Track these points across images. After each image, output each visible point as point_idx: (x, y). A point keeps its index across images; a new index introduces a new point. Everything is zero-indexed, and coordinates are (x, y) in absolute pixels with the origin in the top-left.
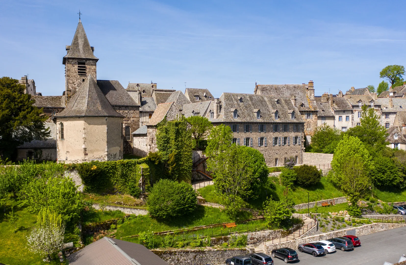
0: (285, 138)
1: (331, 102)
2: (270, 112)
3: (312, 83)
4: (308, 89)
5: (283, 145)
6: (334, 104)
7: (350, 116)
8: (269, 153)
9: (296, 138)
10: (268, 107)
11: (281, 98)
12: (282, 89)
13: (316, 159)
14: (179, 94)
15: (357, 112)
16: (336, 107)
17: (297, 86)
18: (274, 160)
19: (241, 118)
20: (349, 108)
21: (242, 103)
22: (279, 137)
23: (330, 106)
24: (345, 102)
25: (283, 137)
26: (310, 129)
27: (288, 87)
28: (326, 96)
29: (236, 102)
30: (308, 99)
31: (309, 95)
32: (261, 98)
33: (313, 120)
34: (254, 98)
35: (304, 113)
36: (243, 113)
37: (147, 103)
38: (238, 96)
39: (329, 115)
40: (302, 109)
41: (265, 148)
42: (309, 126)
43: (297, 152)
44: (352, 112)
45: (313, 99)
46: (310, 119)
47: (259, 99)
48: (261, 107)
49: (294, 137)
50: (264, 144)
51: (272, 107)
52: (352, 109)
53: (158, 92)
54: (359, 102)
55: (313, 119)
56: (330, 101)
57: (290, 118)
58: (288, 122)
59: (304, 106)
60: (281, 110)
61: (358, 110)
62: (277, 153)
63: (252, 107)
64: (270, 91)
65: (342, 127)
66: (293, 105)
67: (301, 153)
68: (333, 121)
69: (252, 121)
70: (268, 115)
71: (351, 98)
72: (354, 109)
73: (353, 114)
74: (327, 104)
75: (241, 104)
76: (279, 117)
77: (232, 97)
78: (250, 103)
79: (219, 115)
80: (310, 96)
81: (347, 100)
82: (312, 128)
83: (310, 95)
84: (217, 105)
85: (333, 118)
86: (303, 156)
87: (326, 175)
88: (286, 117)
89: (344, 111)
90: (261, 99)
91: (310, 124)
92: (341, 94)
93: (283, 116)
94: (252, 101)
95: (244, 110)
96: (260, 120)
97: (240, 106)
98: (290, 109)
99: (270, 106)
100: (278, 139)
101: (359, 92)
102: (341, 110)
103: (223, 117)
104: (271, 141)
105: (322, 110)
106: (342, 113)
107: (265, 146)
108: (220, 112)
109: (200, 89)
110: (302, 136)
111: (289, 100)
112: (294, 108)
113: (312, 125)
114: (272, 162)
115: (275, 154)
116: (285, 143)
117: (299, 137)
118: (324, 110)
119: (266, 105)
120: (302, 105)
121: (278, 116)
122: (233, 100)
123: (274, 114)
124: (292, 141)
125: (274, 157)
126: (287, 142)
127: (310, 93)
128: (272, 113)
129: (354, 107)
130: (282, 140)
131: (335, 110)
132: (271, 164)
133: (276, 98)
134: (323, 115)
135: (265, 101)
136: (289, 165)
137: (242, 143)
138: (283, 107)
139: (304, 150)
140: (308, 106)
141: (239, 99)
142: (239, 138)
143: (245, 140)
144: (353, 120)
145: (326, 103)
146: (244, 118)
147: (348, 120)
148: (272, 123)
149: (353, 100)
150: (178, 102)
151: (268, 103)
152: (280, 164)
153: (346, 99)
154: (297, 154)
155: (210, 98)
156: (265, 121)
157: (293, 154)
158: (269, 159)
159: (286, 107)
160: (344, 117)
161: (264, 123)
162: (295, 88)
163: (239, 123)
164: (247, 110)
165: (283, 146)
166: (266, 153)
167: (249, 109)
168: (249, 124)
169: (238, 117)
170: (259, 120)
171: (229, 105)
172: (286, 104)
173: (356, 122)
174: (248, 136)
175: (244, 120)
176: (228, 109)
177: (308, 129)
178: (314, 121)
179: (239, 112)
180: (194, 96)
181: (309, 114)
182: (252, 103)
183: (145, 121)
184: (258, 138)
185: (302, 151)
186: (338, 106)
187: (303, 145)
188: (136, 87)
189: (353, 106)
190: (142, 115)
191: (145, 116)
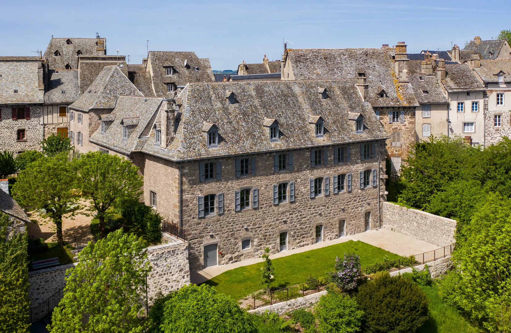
0: (341, 178)
1: (442, 76)
2: (304, 120)
3: (403, 46)
4: (394, 57)
5: (335, 194)
6: (448, 79)
7: (481, 102)
8: (301, 215)
9: (367, 173)
10: (300, 108)
11: (334, 85)
12: (339, 59)
13: (415, 223)
14: (111, 74)
15: (494, 95)
16: (452, 84)
17: (371, 51)
18: (314, 230)
19: (229, 145)
20: (478, 87)
21: (237, 105)
22: (325, 178)
23: (439, 82)
24: (469, 74)
25: (337, 175)
26: (398, 144)
27: (351, 54)
28: (430, 62)
29: (219, 105)
30: (396, 79)
31: (397, 71)
32: (284, 89)
33: (405, 125)
34: (267, 89)
35: (385, 110)
36: (235, 131)
37: (62, 83)
38: (226, 87)
39: (437, 100)
40: (382, 102)
41: (290, 207)
42: (397, 137)
43: (369, 204)
44: (485, 94)
45: (406, 80)
46: (399, 123)
47: (279, 91)
48: (284, 111)
49: (363, 171)
50: (287, 197)
51: (311, 107)
52: (485, 89)
53: (88, 61)
54: (498, 75)
55: (406, 123)
56: (439, 73)
57: (352, 130)
58: (348, 141)
59: (386, 96)
60: (332, 113)
61: (496, 91)
62: (320, 214)
63: (262, 111)
64: (312, 62)
65: (465, 124)
66: (360, 97)
67: (378, 204)
68: (446, 112)
69: (256, 149)
70: (300, 129)
71: (481, 65)
72: (489, 89)
73: (486, 99)
74: (433, 78)
75: (232, 107)
76: (326, 131)
77: (211, 93)
78: (257, 102)
79: (172, 139)
80: (399, 74)
81: (474, 70)
82: (403, 141)
83: (399, 72)
84: (168, 117)
85: (446, 106)
86: (384, 211)
87: (438, 276)
88: (344, 129)
89: (468, 93)
90: (286, 91)
91: (399, 135)
92: (457, 51)
93: (337, 126)
94: (261, 97)
95: (238, 123)
96: (278, 144)
97: (230, 114)
98: (352, 109)
99: (306, 106)
100: (324, 181)
101: (490, 47)
102: (462, 90)
103: (180, 148)
104: (305, 189)
105: (424, 92)
106: (464, 96)
107: (292, 203)
108: (175, 131)
109: (177, 53)
110: (381, 166)
111: (353, 87)
112: (363, 106)
113: (404, 136)
114: (309, 235)
115: (314, 216)
116: (340, 187)
117: (373, 170)
118: (428, 89)
119: (297, 105)
120: (382, 94)
121: (325, 129)
122: (213, 98)
123: (314, 125)
124: (358, 182)
125: (314, 224)
126: (345, 184)
127: (400, 68)
128: (310, 123)
129: (489, 85)
130: (333, 182)
131: (450, 91)
132: (305, 239)
133: (321, 86)
134: (426, 102)
135: (294, 95)
136: (344, 278)
137: (230, 204)
138: (337, 105)
139: (386, 197)
140: (395, 95)
141: (228, 96)
142: (221, 193)
143: (239, 196)
144: (487, 109)
145: (430, 75)
146: (237, 142)
147: (476, 109)
148: (307, 148)
149: (486, 70)
150: (108, 92)
151: (301, 99)
152: (329, 237)
153: (471, 68)
154: (369, 208)
155: (197, 69)
156: (291, 146)
157: (360, 209)
158: (301, 228)
159: (345, 104)
160: (468, 104)
161: (289, 151)
162: (367, 55)
163: (223, 158)
164: (247, 122)
165: (336, 196)
166: (294, 216)
167: (251, 117)
168: (250, 157)
169: (219, 143)
170: (276, 145)
171: (200, 112)
172: (344, 98)
173: (493, 113)
174: (245, 186)
175: (236, 150)
176: (197, 122)
177: (394, 144)
178: (407, 126)
179: (224, 129)
180: (164, 67)
181: (397, 113)
182: (262, 101)
183: (50, 122)
184: (272, 186)
185: (381, 199)
186: (456, 83)
187: (384, 187)
188: (66, 45)
189: (487, 84)
190: (43, 110)
191: (52, 111)
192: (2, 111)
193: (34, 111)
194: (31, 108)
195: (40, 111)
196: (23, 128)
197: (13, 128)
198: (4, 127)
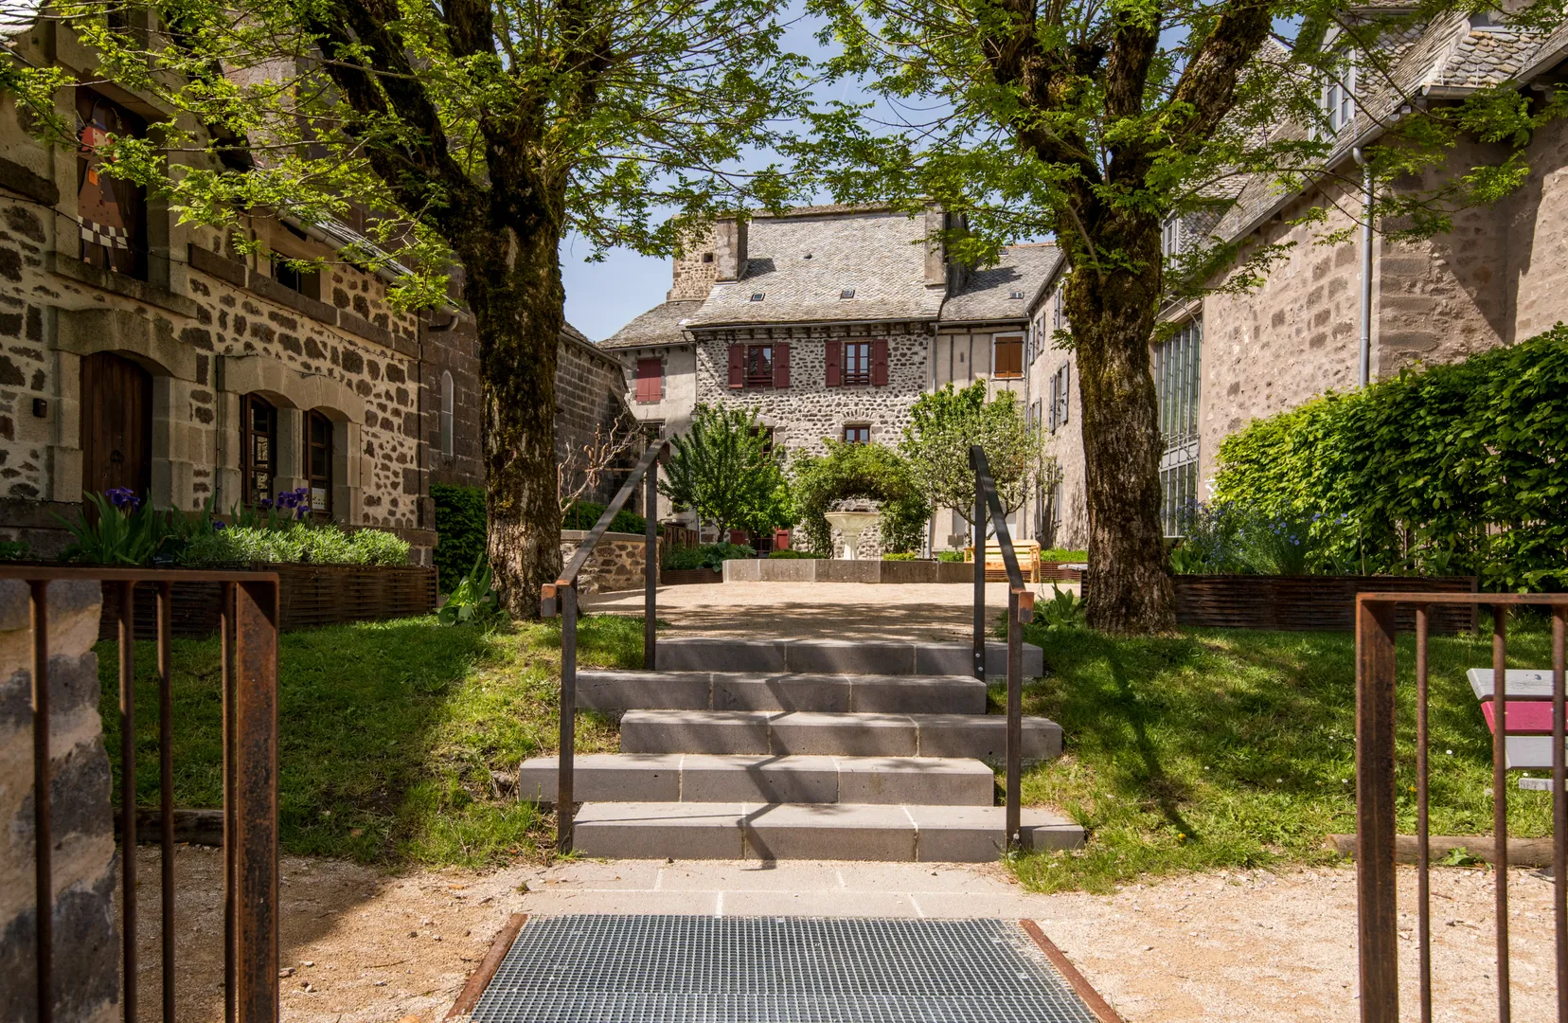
37: (1018, 276)
190: (935, 353)
191: (966, 356)
192: (795, 352)
193: (904, 355)
194: (891, 345)
195: (923, 353)
196: (864, 418)
197: (828, 417)
198: (798, 415)
